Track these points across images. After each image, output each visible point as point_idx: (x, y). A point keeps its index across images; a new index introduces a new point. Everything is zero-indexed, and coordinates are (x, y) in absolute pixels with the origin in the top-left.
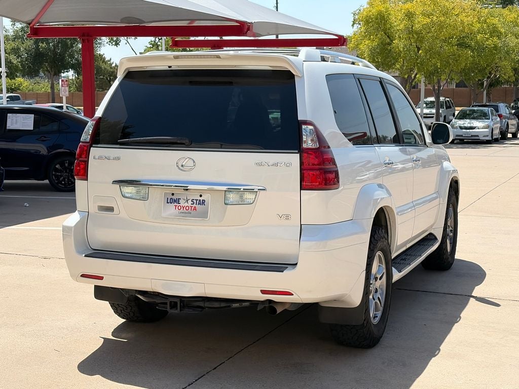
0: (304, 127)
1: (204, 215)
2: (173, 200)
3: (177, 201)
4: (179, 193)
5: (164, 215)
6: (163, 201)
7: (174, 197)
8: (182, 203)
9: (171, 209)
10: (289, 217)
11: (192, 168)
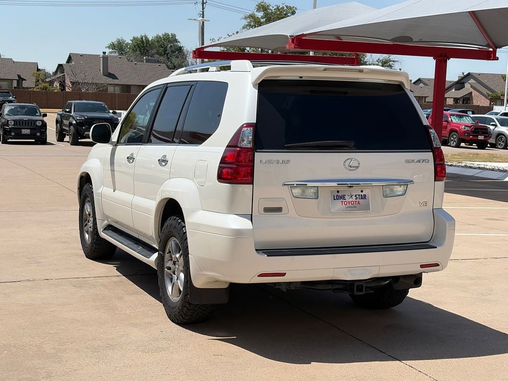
0: (430, 130)
1: (367, 208)
2: (339, 197)
3: (343, 197)
4: (344, 190)
5: (333, 210)
6: (330, 199)
7: (340, 194)
8: (348, 199)
9: (339, 205)
10: (426, 204)
11: (357, 167)
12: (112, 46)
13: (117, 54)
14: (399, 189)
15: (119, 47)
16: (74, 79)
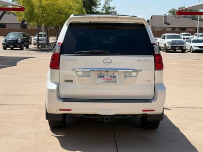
0: (154, 46)
1: (116, 82)
2: (101, 76)
3: (103, 76)
4: (103, 73)
5: (97, 82)
6: (97, 77)
7: (101, 75)
8: (105, 77)
9: (101, 80)
10: (150, 81)
11: (110, 63)
12: (170, 12)
13: (172, 15)
14: (134, 74)
15: (173, 12)
16: (153, 26)
